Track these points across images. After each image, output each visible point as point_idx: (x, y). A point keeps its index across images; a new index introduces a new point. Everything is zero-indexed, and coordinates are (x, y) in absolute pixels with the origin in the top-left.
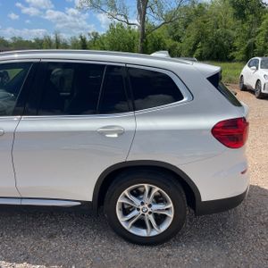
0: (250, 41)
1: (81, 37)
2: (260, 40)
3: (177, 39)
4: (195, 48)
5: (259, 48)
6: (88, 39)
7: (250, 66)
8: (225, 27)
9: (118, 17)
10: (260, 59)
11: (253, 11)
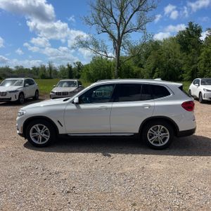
0: (193, 66)
1: (68, 65)
2: (201, 66)
3: (141, 66)
4: (154, 72)
5: (201, 71)
6: (73, 67)
7: (194, 84)
8: (175, 57)
9: (100, 52)
10: (200, 79)
11: (194, 46)
